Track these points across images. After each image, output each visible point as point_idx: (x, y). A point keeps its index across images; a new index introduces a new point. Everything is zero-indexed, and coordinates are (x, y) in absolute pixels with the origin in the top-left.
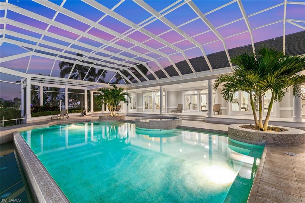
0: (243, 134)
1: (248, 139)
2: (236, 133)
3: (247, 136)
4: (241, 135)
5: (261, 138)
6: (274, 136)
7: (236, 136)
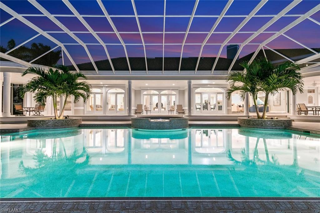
0: (269, 123)
1: (274, 126)
2: (261, 123)
3: (272, 124)
4: (268, 123)
5: (282, 124)
6: (288, 122)
7: (261, 125)
